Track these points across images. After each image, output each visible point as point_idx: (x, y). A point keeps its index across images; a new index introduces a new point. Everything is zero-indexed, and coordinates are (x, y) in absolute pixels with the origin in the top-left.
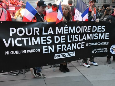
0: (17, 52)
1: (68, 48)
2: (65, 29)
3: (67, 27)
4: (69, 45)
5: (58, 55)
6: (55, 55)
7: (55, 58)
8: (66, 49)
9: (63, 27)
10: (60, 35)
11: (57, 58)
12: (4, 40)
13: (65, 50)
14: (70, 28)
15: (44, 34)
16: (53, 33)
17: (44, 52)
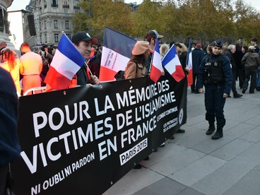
0: (57, 179)
1: (138, 135)
2: (130, 95)
3: (133, 91)
4: (139, 127)
5: (125, 154)
6: (121, 156)
7: (122, 164)
8: (135, 137)
9: (127, 90)
10: (124, 110)
11: (125, 162)
12: (23, 154)
13: (134, 140)
14: (137, 90)
15: (99, 113)
16: (113, 109)
17: (102, 158)
